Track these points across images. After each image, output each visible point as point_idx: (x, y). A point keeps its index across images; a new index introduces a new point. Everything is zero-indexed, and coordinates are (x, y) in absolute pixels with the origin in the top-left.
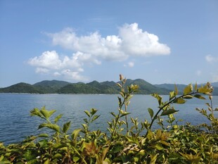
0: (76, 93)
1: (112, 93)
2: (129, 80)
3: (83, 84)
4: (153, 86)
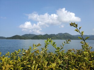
0: (39, 39)
1: (54, 39)
2: (61, 33)
3: (41, 35)
4: (73, 36)
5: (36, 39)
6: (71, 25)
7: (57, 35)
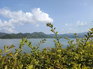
0: (11, 38)
1: (29, 38)
2: (37, 32)
3: (14, 34)
4: (47, 35)
5: (7, 39)
6: (47, 25)
7: (32, 34)
